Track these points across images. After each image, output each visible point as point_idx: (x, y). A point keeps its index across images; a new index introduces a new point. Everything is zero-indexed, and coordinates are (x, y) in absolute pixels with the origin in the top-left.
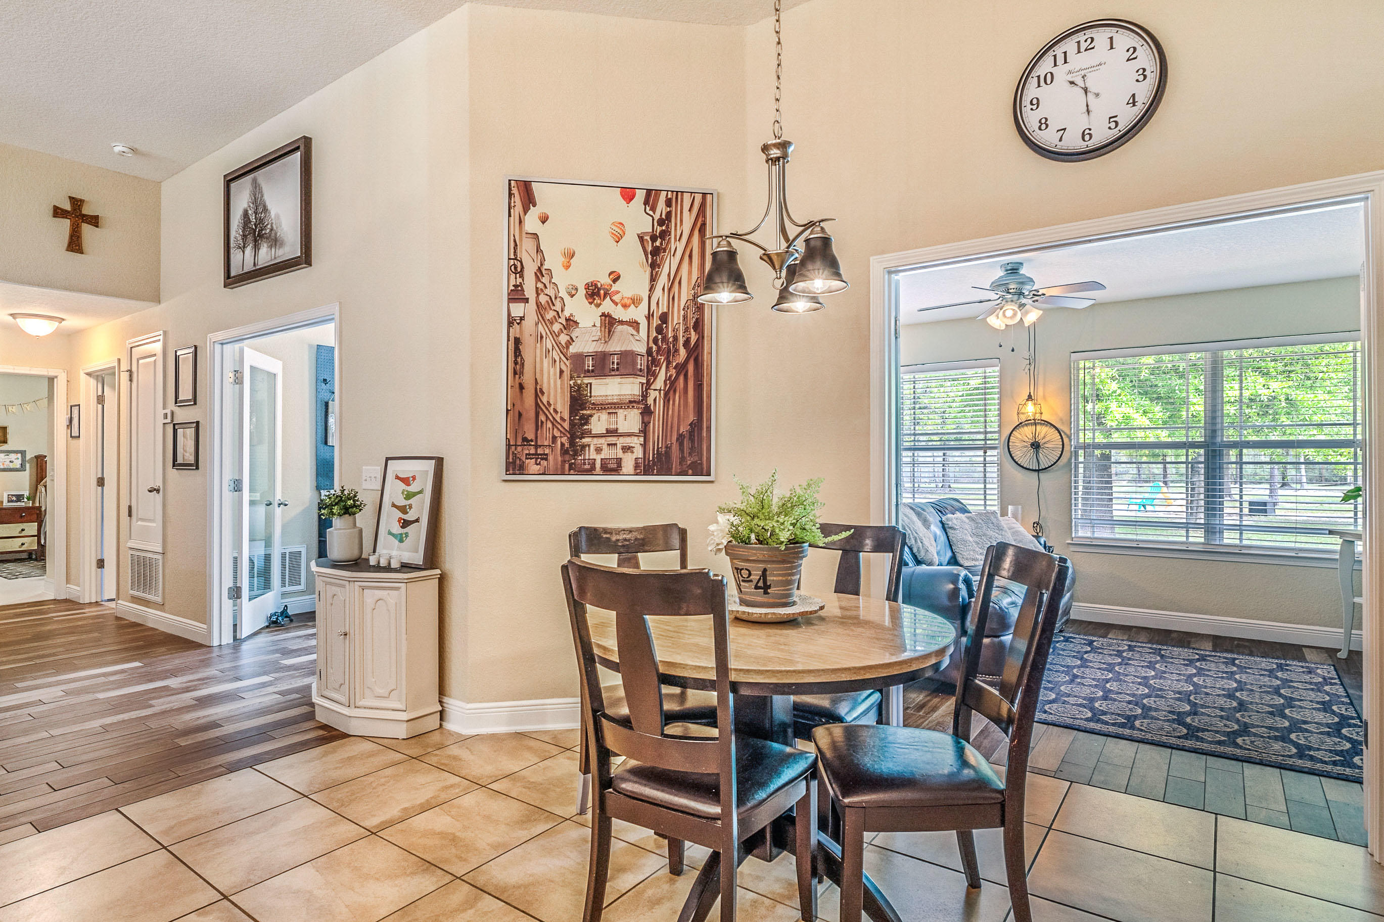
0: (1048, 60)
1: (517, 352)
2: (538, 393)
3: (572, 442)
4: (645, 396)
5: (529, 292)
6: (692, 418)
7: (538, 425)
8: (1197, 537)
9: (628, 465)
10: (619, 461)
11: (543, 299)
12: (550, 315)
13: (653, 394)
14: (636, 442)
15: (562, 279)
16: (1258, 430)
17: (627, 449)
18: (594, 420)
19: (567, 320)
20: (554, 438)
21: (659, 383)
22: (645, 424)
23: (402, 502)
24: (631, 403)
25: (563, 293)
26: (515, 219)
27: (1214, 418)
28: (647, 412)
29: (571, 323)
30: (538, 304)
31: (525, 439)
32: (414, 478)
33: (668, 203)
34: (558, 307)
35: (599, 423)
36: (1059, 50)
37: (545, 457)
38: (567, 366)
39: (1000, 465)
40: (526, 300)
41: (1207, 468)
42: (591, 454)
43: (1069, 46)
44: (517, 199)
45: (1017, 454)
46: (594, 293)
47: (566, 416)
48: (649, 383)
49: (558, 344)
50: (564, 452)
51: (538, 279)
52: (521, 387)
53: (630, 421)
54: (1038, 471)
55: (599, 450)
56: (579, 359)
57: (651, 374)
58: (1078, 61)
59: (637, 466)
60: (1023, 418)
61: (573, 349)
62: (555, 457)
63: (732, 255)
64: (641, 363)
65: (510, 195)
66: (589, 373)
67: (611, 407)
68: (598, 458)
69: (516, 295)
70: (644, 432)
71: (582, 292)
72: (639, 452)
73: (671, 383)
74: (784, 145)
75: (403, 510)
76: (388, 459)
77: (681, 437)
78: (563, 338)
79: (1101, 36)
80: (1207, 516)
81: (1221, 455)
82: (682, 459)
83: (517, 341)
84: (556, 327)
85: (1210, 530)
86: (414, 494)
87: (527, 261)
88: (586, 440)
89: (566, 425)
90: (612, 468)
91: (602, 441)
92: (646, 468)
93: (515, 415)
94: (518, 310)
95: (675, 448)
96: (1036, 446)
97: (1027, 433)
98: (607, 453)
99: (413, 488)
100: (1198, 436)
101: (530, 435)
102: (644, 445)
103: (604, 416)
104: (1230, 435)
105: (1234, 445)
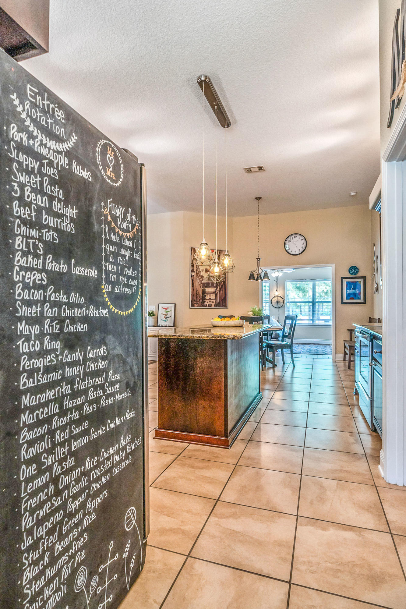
0: (290, 238)
1: (193, 282)
2: (197, 291)
3: (203, 300)
4: (216, 291)
5: (195, 270)
6: (224, 296)
7: (197, 297)
8: (311, 322)
9: (213, 305)
10: (211, 304)
11: (197, 272)
12: (199, 275)
13: (217, 291)
14: (214, 301)
15: (201, 268)
16: (324, 299)
17: (213, 302)
18: (207, 296)
19: (202, 276)
20: (199, 300)
21: (218, 289)
22: (216, 297)
23: (165, 313)
24: (213, 293)
25: (201, 271)
26: (192, 256)
27: (314, 296)
28: (216, 295)
29: (202, 277)
30: (197, 273)
31: (194, 300)
32: (168, 308)
33: (220, 253)
34: (200, 273)
35: (208, 297)
36: (291, 237)
37: (198, 304)
38: (202, 285)
39: (269, 306)
40: (194, 272)
41: (313, 307)
42: (206, 303)
43: (293, 237)
44: (193, 251)
45: (273, 304)
46: (207, 271)
47: (202, 295)
48: (216, 289)
49: (200, 281)
50: (201, 302)
51: (196, 268)
52: (194, 289)
53: (213, 297)
54: (278, 308)
55: (207, 302)
56: (204, 284)
57: (217, 287)
58: (294, 239)
59: (214, 305)
60: (275, 295)
61: (203, 282)
62: (200, 304)
63: (253, 274)
64: (215, 285)
65: (191, 250)
66: (206, 287)
67: (210, 294)
68: (207, 304)
69: (192, 271)
70: (216, 299)
71: (204, 270)
72: (215, 303)
73: (220, 289)
74: (260, 259)
75: (165, 315)
76: (159, 304)
77: (222, 300)
78: (201, 280)
79: (298, 236)
80: (313, 318)
81: (315, 304)
82: (222, 304)
83: (193, 280)
84: (200, 277)
85: (313, 321)
86: (168, 311)
87: (194, 264)
88: (205, 300)
89: (202, 297)
90: (210, 306)
91: (208, 300)
92: (216, 306)
93: (192, 295)
94: (193, 274)
95: (221, 302)
96: (278, 302)
97: (276, 299)
98: (209, 303)
99: (168, 310)
100: (311, 300)
101: (195, 299)
102: (216, 301)
103: (208, 295)
104: (317, 300)
105: (317, 302)
